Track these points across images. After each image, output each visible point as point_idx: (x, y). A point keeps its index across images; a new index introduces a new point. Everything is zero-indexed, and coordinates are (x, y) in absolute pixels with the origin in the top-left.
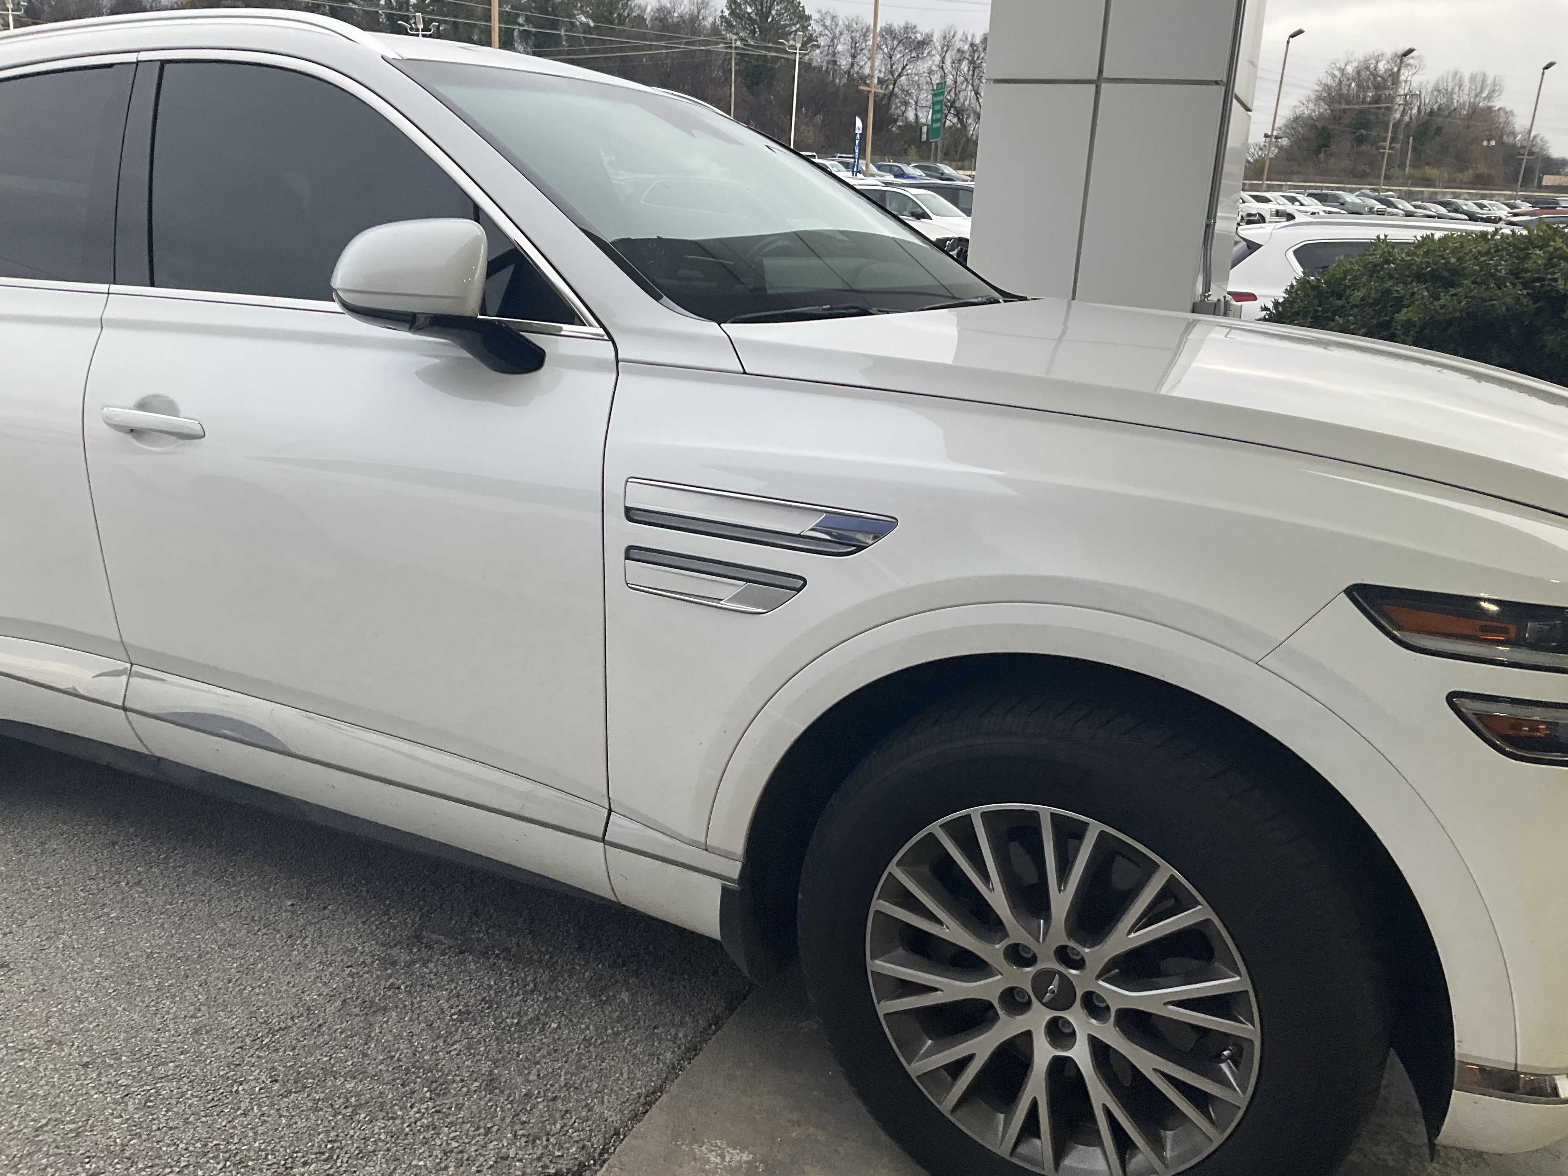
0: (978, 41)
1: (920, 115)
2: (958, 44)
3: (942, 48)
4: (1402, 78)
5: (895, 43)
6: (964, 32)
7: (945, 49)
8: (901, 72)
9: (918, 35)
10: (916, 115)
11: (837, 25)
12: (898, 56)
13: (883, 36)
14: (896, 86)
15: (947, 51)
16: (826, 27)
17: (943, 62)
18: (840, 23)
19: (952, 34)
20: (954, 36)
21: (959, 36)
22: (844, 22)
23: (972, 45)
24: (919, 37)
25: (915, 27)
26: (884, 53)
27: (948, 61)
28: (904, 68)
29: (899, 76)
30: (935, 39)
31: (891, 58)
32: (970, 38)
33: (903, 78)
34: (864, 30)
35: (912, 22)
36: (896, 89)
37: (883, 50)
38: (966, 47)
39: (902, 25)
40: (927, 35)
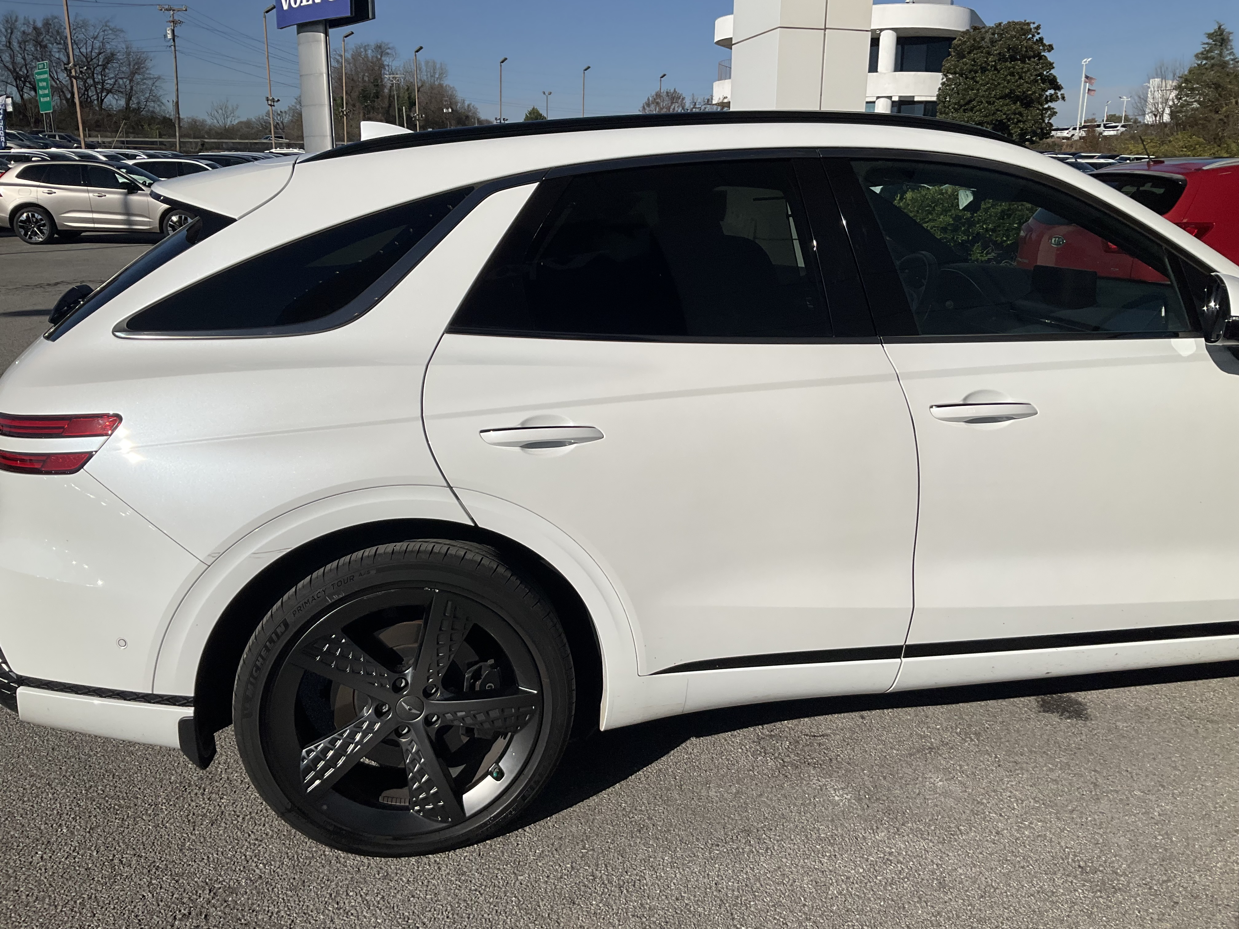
0: (39, 24)
2: (21, 27)
4: (385, 63)
6: (25, 17)
7: (9, 31)
15: (12, 33)
17: (10, 43)
19: (13, 19)
20: (16, 20)
21: (21, 19)
23: (35, 28)
27: (14, 42)
32: (32, 23)
38: (30, 30)
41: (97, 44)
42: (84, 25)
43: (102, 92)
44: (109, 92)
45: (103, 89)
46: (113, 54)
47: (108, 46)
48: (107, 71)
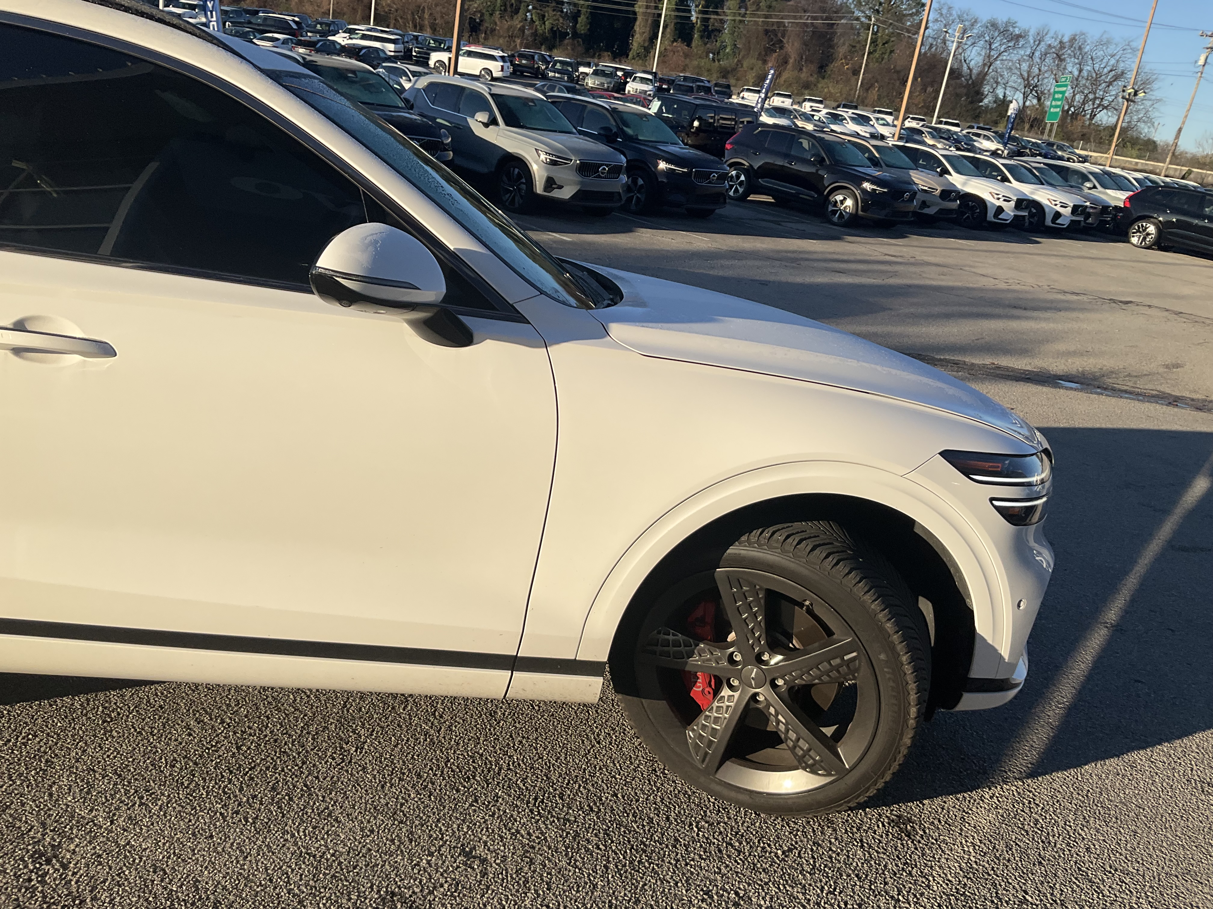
0: (1066, 39)
1: (1008, 92)
2: (1048, 40)
3: (1034, 42)
5: (996, 34)
6: (1055, 32)
7: (1037, 43)
8: (997, 57)
9: (1016, 29)
10: (1005, 93)
11: (951, 15)
12: (996, 45)
13: (987, 27)
14: (992, 67)
15: (1039, 44)
16: (941, 14)
17: (1033, 53)
18: (954, 13)
19: (1045, 33)
20: (1046, 34)
21: (1051, 34)
22: (957, 12)
23: (1061, 42)
24: (1017, 32)
25: (1016, 22)
26: (986, 41)
27: (1037, 54)
28: (1000, 54)
29: (996, 59)
30: (1030, 34)
31: (990, 45)
32: (1060, 37)
33: (998, 62)
34: (973, 20)
35: (1014, 18)
36: (991, 70)
37: (984, 37)
38: (1056, 43)
39: (1005, 20)
40: (1025, 31)
41: (1113, 62)
42: (1108, 43)
43: (1097, 108)
44: (1105, 108)
45: (1099, 105)
46: (1123, 73)
47: (1121, 65)
48: (1111, 87)
